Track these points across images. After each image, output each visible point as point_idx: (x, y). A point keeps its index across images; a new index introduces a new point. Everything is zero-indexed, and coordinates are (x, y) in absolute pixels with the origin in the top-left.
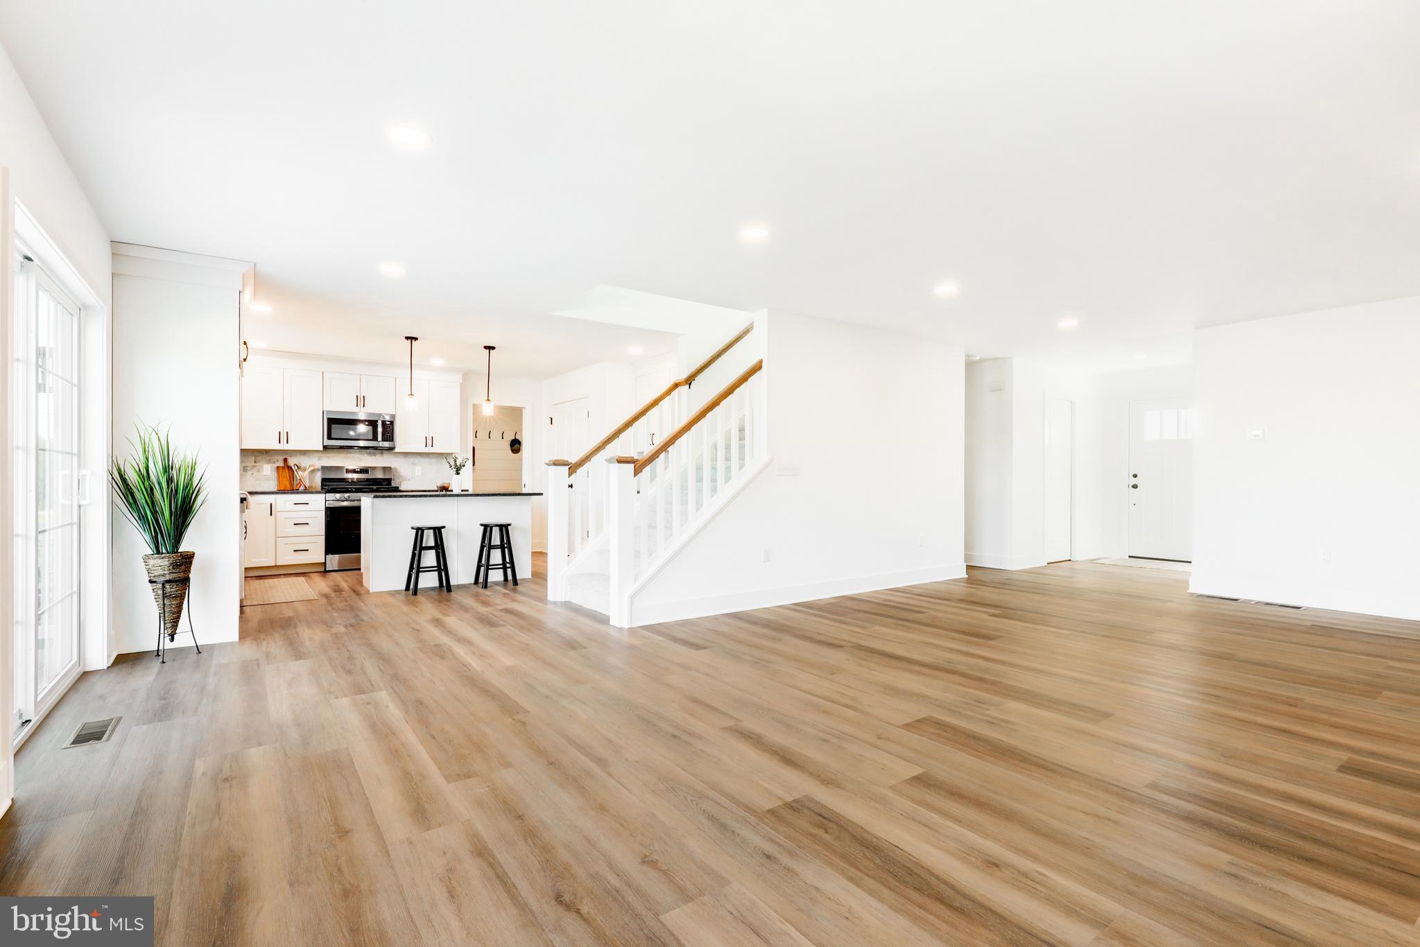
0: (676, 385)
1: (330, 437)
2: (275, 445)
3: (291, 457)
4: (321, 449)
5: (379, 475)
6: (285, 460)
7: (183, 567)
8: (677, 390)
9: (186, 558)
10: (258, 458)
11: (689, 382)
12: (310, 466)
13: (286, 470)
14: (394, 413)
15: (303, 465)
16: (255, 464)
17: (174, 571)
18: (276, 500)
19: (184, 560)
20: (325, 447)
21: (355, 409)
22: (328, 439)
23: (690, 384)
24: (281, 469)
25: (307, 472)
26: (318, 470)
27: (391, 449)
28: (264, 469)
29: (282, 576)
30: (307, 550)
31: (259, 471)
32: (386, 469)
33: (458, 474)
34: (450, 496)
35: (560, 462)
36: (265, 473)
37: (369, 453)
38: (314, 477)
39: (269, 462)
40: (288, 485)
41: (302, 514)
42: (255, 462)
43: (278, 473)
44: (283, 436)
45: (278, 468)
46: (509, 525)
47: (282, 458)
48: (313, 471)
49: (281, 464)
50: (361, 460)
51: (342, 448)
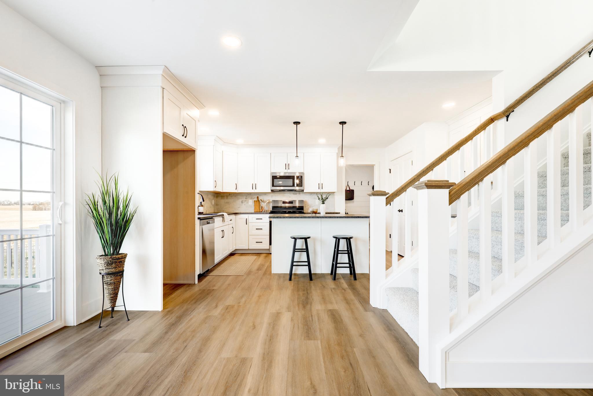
0: (492, 120)
1: (273, 186)
2: (250, 191)
3: (260, 196)
4: (270, 191)
5: (297, 205)
6: (258, 197)
7: (114, 265)
8: (492, 126)
9: (115, 259)
10: (248, 197)
11: (507, 114)
12: (268, 200)
13: (258, 202)
14: (303, 172)
15: (265, 200)
16: (246, 200)
17: (108, 267)
18: (248, 216)
19: (114, 261)
20: (272, 191)
21: (286, 171)
22: (272, 186)
23: (508, 117)
24: (256, 202)
25: (265, 204)
26: (271, 202)
27: (303, 191)
28: (249, 202)
29: (251, 255)
30: (262, 242)
31: (247, 203)
32: (301, 201)
33: (323, 203)
34: (318, 217)
35: (378, 193)
36: (250, 204)
37: (294, 194)
38: (270, 206)
39: (251, 199)
40: (258, 210)
41: (259, 224)
42: (246, 199)
43: (255, 203)
44: (254, 186)
45: (255, 201)
46: (351, 238)
47: (256, 197)
48: (269, 203)
49: (256, 199)
50: (290, 197)
51: (280, 191)
